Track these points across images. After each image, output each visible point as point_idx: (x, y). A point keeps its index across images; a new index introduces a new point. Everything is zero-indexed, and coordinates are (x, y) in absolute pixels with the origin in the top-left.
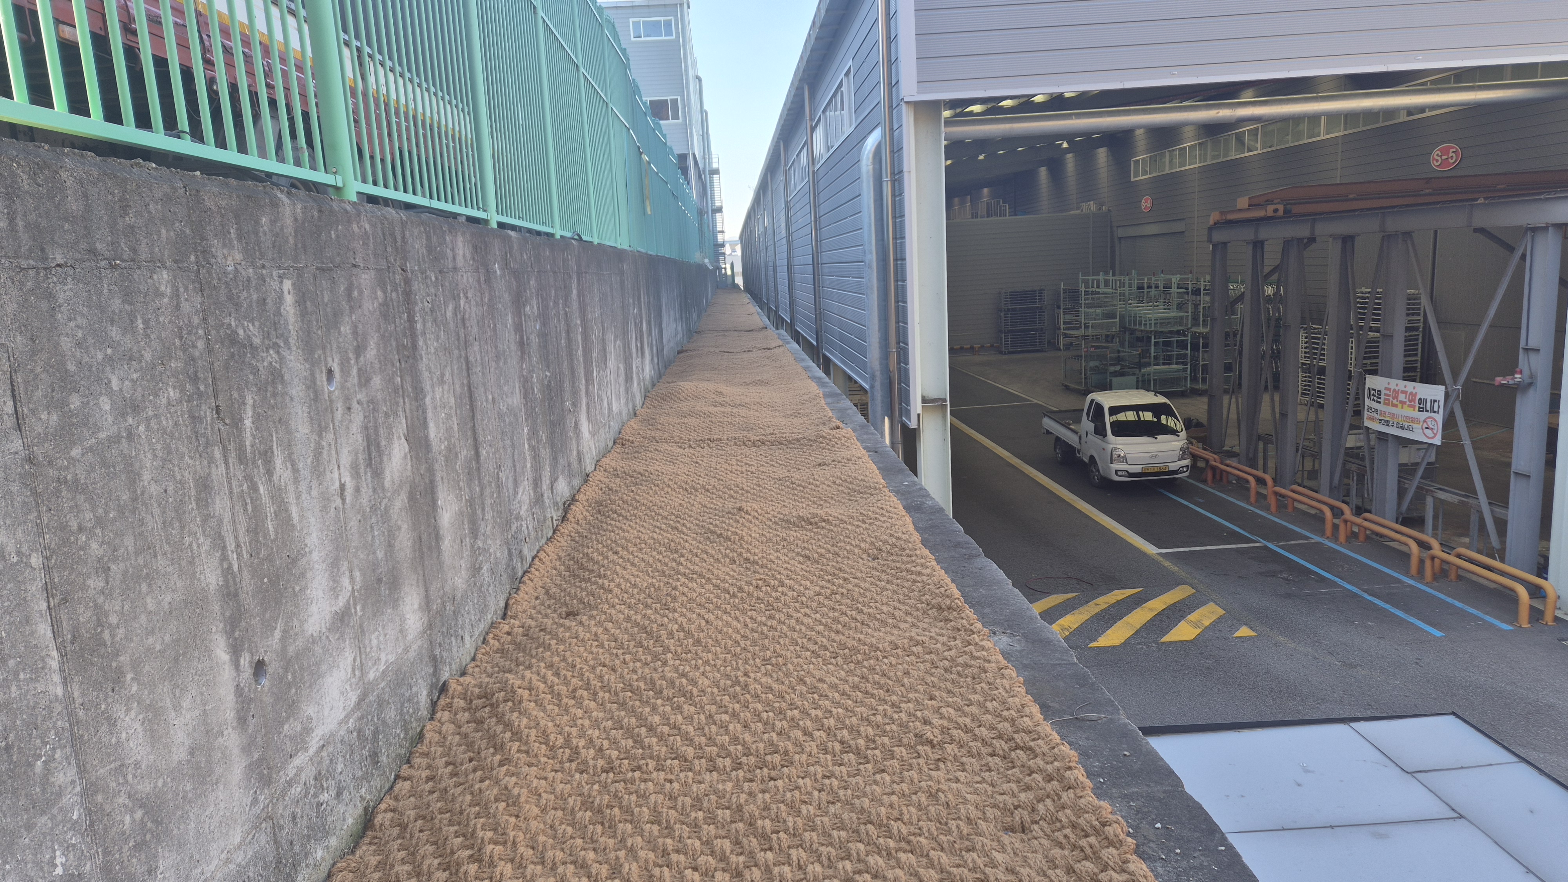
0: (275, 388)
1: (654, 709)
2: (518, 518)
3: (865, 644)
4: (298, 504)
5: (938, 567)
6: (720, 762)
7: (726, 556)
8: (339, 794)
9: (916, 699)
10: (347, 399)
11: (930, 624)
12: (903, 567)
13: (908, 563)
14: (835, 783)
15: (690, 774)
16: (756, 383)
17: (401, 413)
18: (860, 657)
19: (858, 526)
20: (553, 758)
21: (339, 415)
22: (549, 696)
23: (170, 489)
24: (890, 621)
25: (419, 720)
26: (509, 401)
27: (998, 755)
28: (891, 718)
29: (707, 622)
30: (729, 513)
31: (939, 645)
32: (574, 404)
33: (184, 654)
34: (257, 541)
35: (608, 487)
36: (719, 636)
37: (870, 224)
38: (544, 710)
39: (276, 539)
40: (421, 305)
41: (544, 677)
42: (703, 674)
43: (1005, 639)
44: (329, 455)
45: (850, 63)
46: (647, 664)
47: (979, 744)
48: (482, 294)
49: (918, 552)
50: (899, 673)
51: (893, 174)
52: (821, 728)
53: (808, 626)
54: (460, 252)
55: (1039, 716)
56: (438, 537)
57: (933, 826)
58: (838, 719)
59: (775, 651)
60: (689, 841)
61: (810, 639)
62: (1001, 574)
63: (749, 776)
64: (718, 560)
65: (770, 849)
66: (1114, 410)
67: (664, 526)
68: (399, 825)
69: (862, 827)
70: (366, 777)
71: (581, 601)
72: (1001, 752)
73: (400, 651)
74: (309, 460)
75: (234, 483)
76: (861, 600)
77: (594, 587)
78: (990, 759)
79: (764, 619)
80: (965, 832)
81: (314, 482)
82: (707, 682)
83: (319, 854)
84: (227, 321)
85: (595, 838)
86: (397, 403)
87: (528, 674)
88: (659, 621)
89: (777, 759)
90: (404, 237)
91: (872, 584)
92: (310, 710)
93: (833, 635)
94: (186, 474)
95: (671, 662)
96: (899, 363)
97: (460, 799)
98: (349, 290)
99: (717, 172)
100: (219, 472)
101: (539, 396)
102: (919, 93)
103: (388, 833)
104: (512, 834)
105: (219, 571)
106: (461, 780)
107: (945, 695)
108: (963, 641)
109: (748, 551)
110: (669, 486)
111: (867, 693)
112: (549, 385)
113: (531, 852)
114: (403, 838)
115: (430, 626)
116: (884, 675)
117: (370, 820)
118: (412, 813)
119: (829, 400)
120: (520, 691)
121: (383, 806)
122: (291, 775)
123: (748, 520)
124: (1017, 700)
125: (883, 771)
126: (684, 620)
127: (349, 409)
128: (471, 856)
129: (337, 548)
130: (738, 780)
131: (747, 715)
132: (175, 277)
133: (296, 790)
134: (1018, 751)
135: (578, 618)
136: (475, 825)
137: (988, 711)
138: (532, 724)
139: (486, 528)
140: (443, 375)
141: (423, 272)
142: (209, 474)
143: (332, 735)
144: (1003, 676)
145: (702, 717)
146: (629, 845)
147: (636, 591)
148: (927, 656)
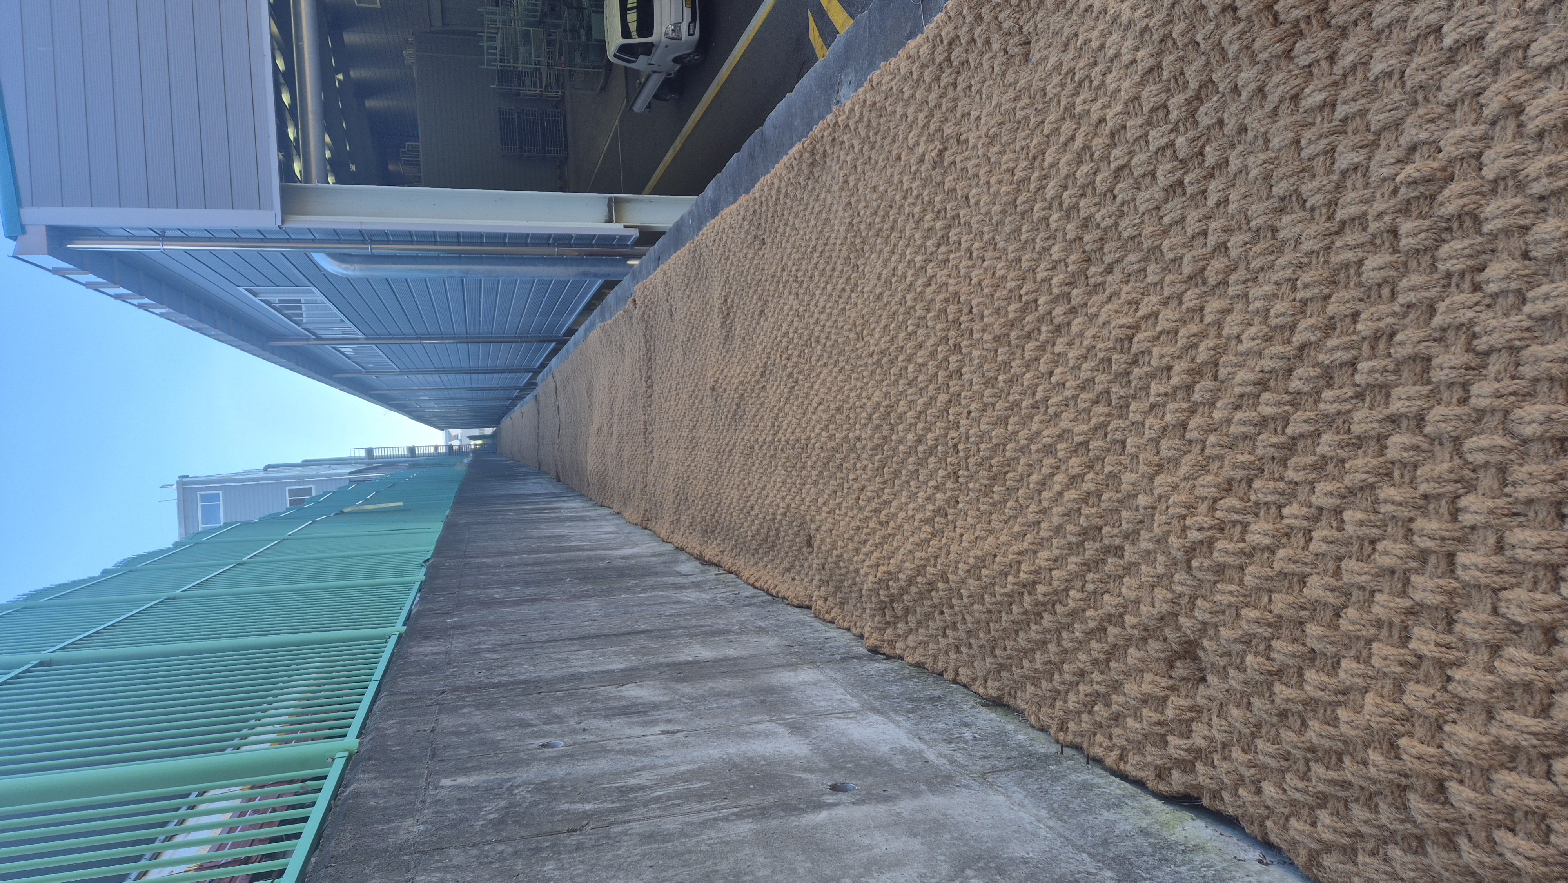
0: (555, 787)
1: (900, 442)
2: (713, 600)
3: (846, 238)
4: (677, 765)
5: (772, 172)
6: (952, 367)
7: (758, 396)
8: (967, 725)
9: (900, 174)
10: (575, 732)
11: (827, 173)
12: (771, 210)
13: (768, 205)
14: (977, 245)
15: (963, 394)
16: (590, 396)
17: (594, 691)
18: (858, 241)
19: (732, 264)
20: (943, 532)
21: (589, 738)
22: (885, 546)
23: (649, 863)
24: (824, 215)
25: (902, 668)
26: (592, 609)
27: (956, 79)
28: (917, 197)
29: (820, 404)
30: (716, 400)
31: (848, 159)
32: (603, 559)
33: (817, 844)
34: (712, 795)
35: (688, 527)
36: (835, 388)
37: (419, 270)
38: (898, 549)
39: (712, 781)
40: (483, 677)
41: (867, 555)
42: (869, 398)
43: (844, 91)
44: (630, 743)
45: (241, 289)
46: (858, 458)
47: (945, 100)
48: (477, 631)
49: (757, 195)
50: (874, 197)
51: (363, 242)
52: (923, 268)
53: (827, 301)
54: (429, 649)
55: (920, 38)
56: (725, 659)
57: (1021, 135)
58: (916, 253)
59: (850, 330)
60: (1025, 384)
61: (840, 297)
62: (781, 106)
63: (967, 335)
64: (762, 404)
65: (1036, 301)
66: (626, 33)
67: (728, 464)
68: (999, 672)
69: (1019, 209)
70: (952, 705)
71: (797, 534)
72: (953, 76)
73: (834, 684)
74: (634, 758)
75: (650, 814)
76: (803, 250)
77: (784, 523)
78: (959, 88)
79: (819, 347)
80: (1027, 101)
81: (657, 754)
82: (877, 393)
83: (1021, 737)
84: (478, 828)
85: (1018, 478)
86: (583, 694)
87: (862, 572)
88: (817, 451)
89: (952, 309)
90: (407, 694)
91: (787, 241)
92: (884, 749)
93: (836, 273)
94: (636, 852)
95: (858, 433)
96: (570, 245)
97: (977, 615)
98: (457, 734)
99: (369, 451)
100: (636, 827)
101: (590, 587)
102: (272, 209)
103: (1006, 682)
104: (1011, 556)
105: (739, 822)
106: (960, 617)
107: (897, 144)
108: (844, 133)
109: (753, 375)
110: (689, 466)
111: (892, 228)
112: (580, 579)
113: (1028, 536)
114: (1011, 665)
115: (813, 663)
116: (875, 213)
117: (994, 702)
118: (989, 660)
119: (607, 315)
120: (879, 575)
121: (981, 691)
122: (945, 761)
123: (724, 380)
124: (902, 65)
125: (967, 198)
126: (818, 426)
127: (584, 730)
128: (1030, 594)
129: (726, 734)
130: (971, 345)
131: (910, 347)
132: (425, 870)
133: (959, 757)
134: (952, 58)
135: (812, 533)
136: (1001, 595)
137: (913, 96)
138: (910, 557)
139: (720, 623)
140: (559, 660)
141: (448, 677)
142: (638, 834)
143: (910, 732)
144: (879, 84)
145: (910, 391)
146: (1026, 442)
147: (789, 481)
148: (859, 169)
